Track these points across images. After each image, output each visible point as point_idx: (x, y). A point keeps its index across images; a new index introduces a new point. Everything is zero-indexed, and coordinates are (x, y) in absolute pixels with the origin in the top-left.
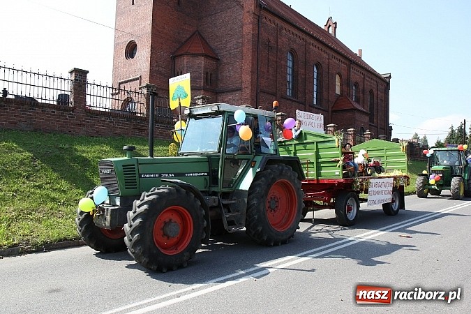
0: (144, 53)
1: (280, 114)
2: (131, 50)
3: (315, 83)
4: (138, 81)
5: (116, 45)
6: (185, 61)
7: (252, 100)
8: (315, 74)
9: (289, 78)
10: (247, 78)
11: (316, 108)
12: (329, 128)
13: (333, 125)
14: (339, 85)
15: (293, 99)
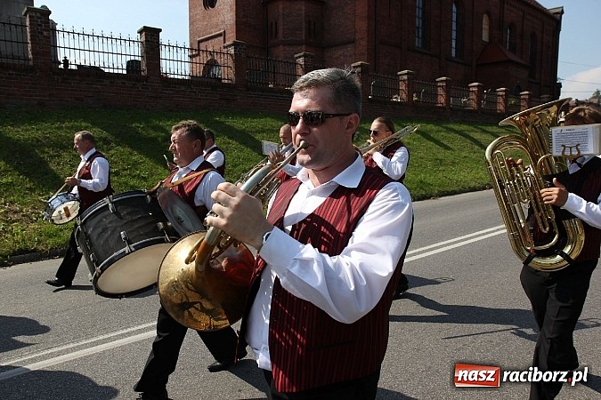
1: (406, 72)
3: (454, 27)
4: (222, 38)
6: (281, 6)
7: (369, 54)
8: (454, 15)
9: (419, 23)
10: (362, 25)
11: (455, 62)
12: (471, 89)
13: (476, 84)
14: (488, 28)
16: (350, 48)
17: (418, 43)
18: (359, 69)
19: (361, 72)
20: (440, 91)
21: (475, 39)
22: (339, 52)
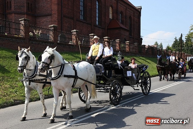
3: (97, 12)
7: (58, 22)
8: (97, 6)
9: (82, 8)
10: (55, 7)
11: (98, 27)
13: (107, 37)
14: (112, 13)
15: (84, 22)
16: (49, 17)
17: (81, 18)
18: (53, 28)
19: (54, 30)
20: (91, 40)
21: (106, 18)
22: (44, 19)
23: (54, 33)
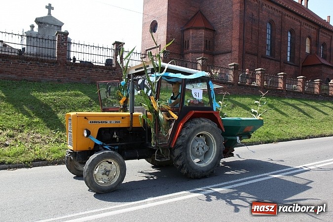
0: (162, 28)
1: (260, 69)
2: (154, 27)
3: (289, 45)
4: (158, 49)
5: (144, 24)
6: (191, 32)
7: (239, 59)
8: (289, 38)
9: (268, 42)
10: (236, 43)
11: (289, 64)
12: (298, 80)
13: (302, 77)
14: (309, 45)
15: (271, 58)
16: (228, 56)
17: (268, 53)
18: (233, 67)
19: (234, 69)
20: (280, 81)
21: (301, 52)
22: (222, 57)
23: (234, 73)
